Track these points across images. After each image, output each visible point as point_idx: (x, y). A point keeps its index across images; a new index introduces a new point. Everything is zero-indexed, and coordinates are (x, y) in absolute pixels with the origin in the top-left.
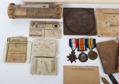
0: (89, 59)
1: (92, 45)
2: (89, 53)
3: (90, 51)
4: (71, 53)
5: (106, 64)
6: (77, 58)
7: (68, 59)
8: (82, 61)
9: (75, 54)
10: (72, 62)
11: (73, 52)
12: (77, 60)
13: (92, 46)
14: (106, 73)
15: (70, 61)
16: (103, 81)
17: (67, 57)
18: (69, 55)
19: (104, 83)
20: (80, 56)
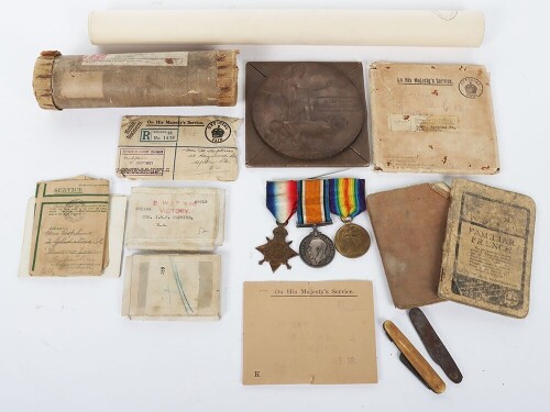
0: (338, 256)
1: (352, 201)
2: (340, 231)
3: (342, 224)
4: (271, 236)
5: (398, 274)
6: (293, 254)
7: (261, 256)
8: (311, 265)
9: (288, 239)
10: (274, 268)
11: (280, 232)
12: (296, 261)
13: (349, 209)
14: (397, 305)
15: (267, 265)
16: (387, 333)
17: (259, 249)
18: (265, 242)
19: (392, 340)
20: (305, 244)
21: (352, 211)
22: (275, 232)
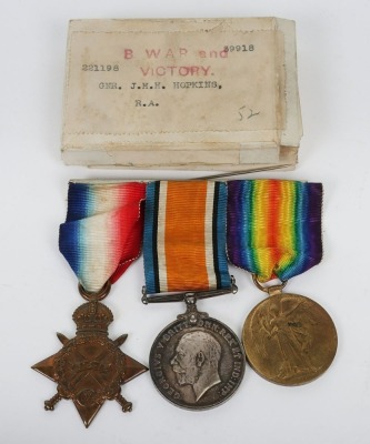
0: (253, 382)
2: (257, 315)
4: (71, 330)
6: (133, 369)
7: (49, 388)
8: (180, 402)
9: (114, 331)
10: (88, 413)
11: (93, 315)
12: (140, 389)
15: (67, 408)
18: (57, 347)
20: (165, 345)
21: (284, 262)
22: (79, 316)
